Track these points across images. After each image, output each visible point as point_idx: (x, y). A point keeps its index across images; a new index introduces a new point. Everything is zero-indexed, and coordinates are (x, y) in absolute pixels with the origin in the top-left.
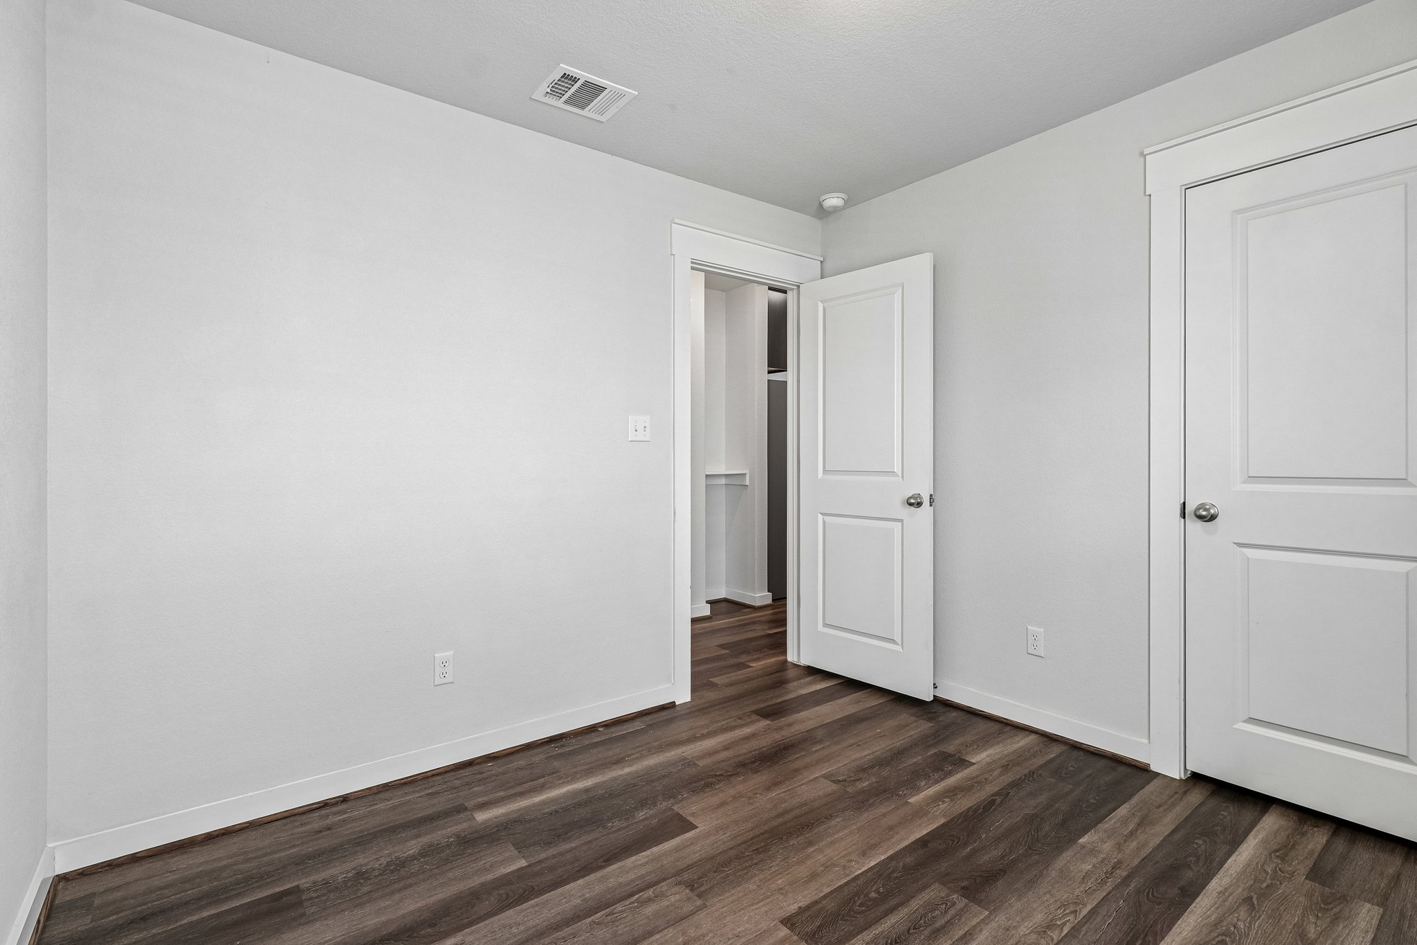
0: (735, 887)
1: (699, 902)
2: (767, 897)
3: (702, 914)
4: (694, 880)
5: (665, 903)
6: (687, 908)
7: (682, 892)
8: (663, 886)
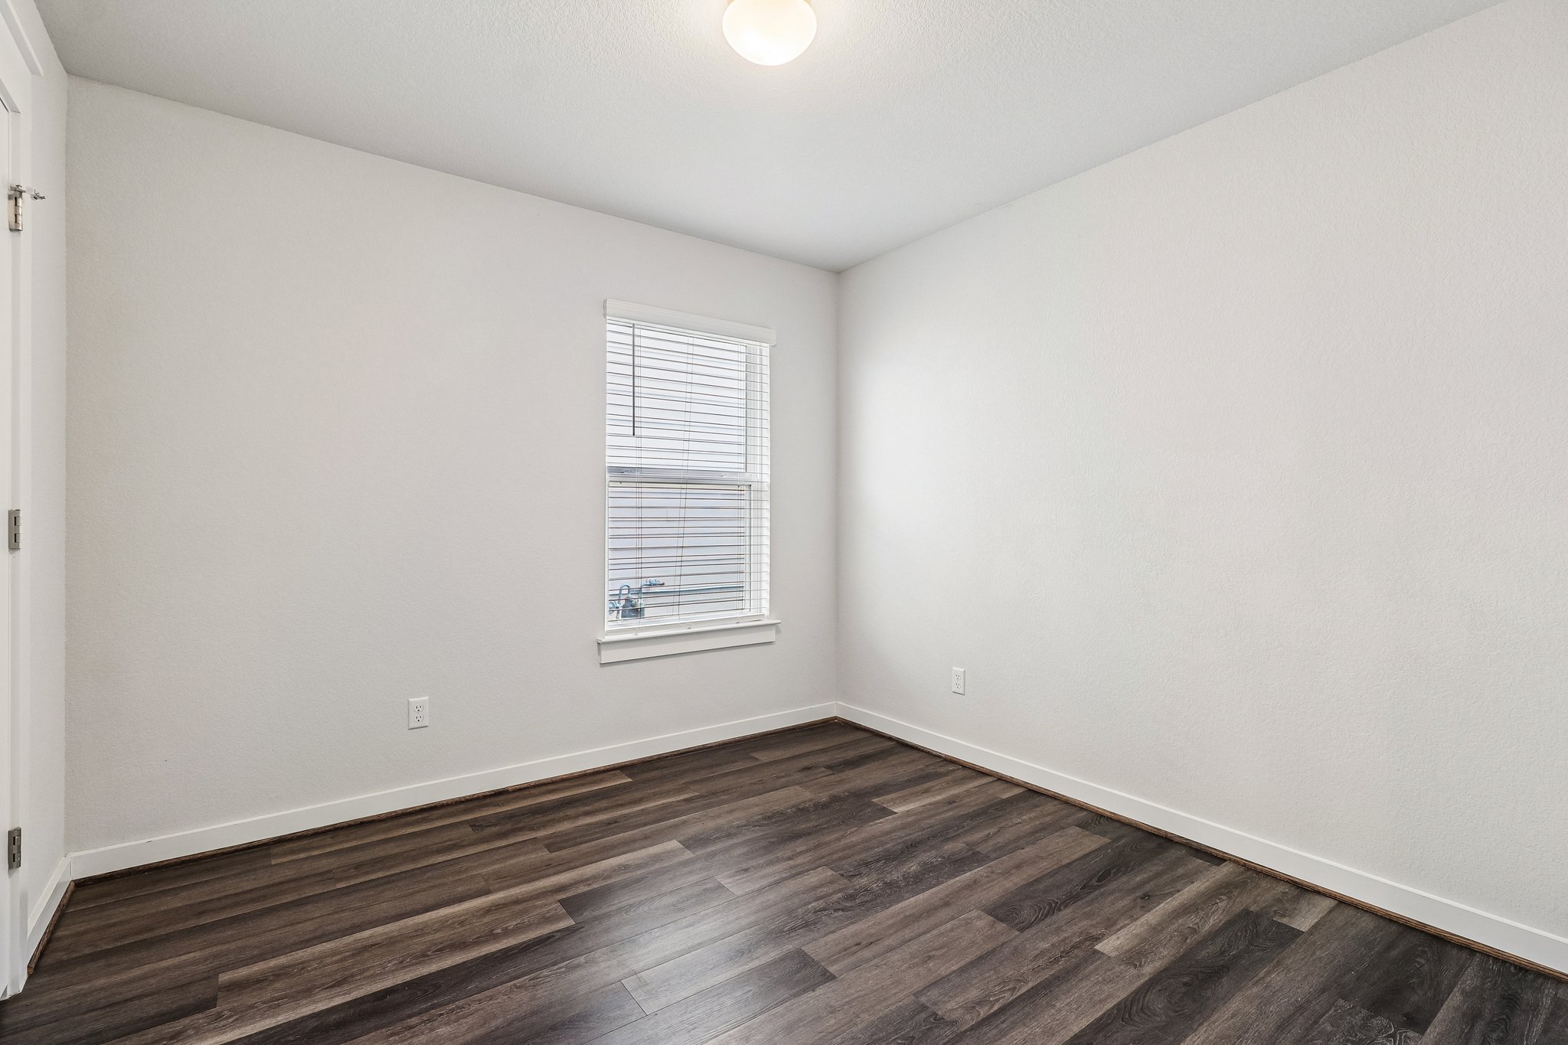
0: (886, 1016)
1: (923, 999)
2: (848, 1003)
3: (918, 986)
4: (936, 1027)
5: (960, 999)
6: (934, 994)
7: (946, 1012)
8: (970, 1020)
